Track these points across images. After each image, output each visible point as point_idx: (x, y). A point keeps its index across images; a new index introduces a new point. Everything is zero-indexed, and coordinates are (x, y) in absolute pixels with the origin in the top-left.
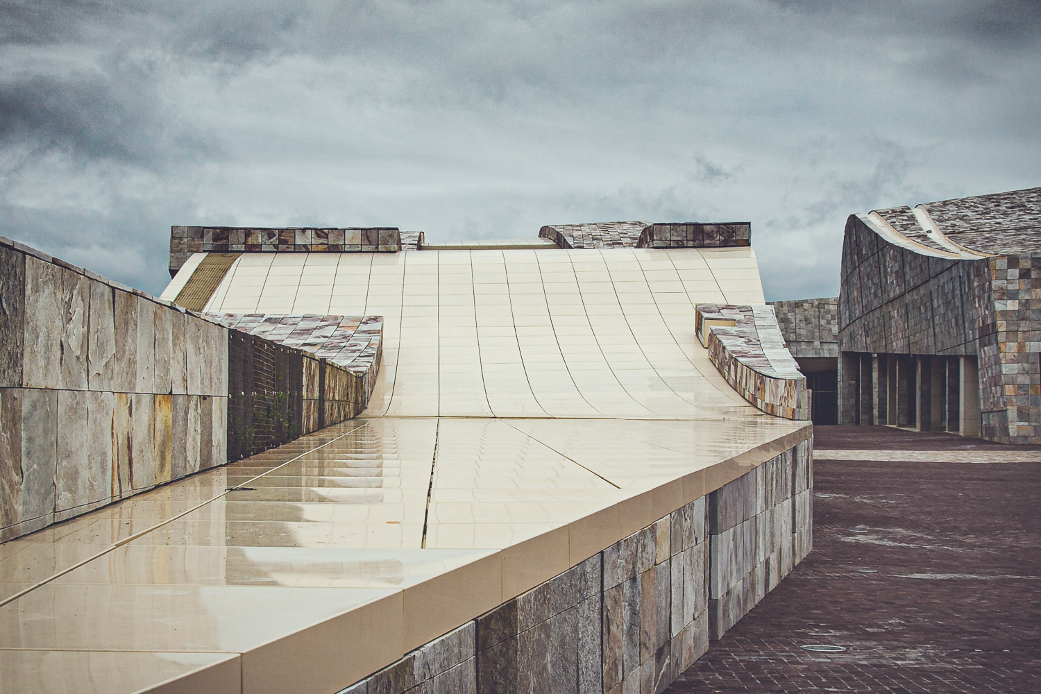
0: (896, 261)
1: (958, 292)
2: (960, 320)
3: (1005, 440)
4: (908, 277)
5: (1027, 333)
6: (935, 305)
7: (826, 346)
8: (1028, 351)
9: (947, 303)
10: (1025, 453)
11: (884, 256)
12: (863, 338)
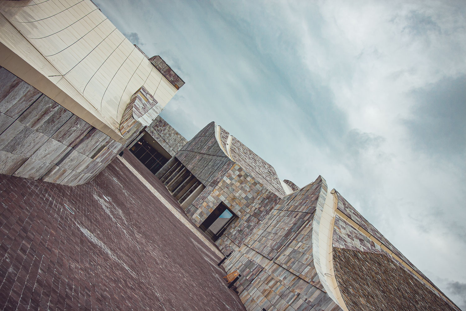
0: (212, 143)
1: (219, 165)
2: (212, 173)
3: (190, 217)
4: (210, 150)
5: (224, 193)
6: (210, 164)
7: (173, 152)
8: (220, 198)
9: (213, 166)
10: (191, 225)
11: (210, 139)
12: (184, 157)
